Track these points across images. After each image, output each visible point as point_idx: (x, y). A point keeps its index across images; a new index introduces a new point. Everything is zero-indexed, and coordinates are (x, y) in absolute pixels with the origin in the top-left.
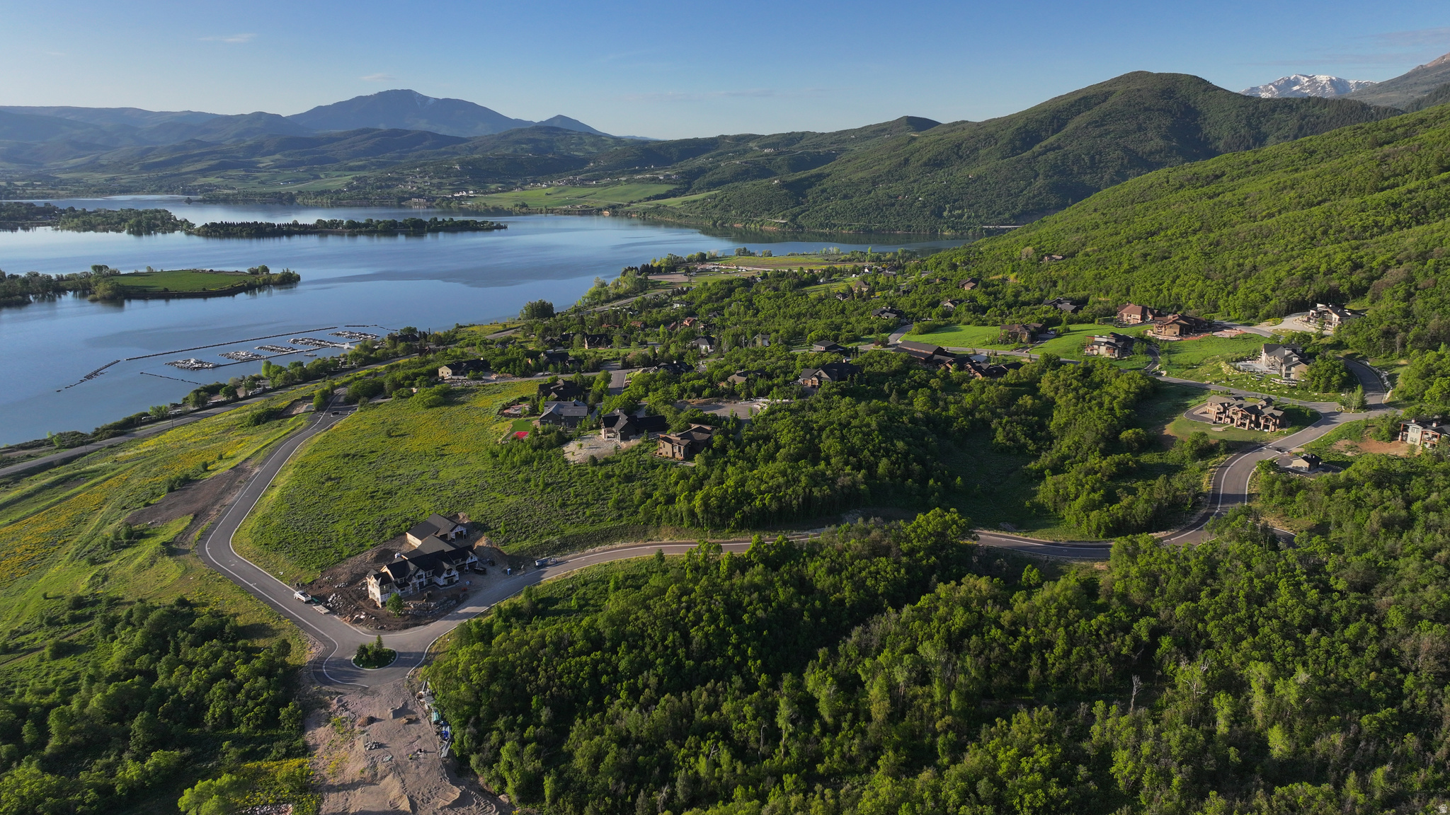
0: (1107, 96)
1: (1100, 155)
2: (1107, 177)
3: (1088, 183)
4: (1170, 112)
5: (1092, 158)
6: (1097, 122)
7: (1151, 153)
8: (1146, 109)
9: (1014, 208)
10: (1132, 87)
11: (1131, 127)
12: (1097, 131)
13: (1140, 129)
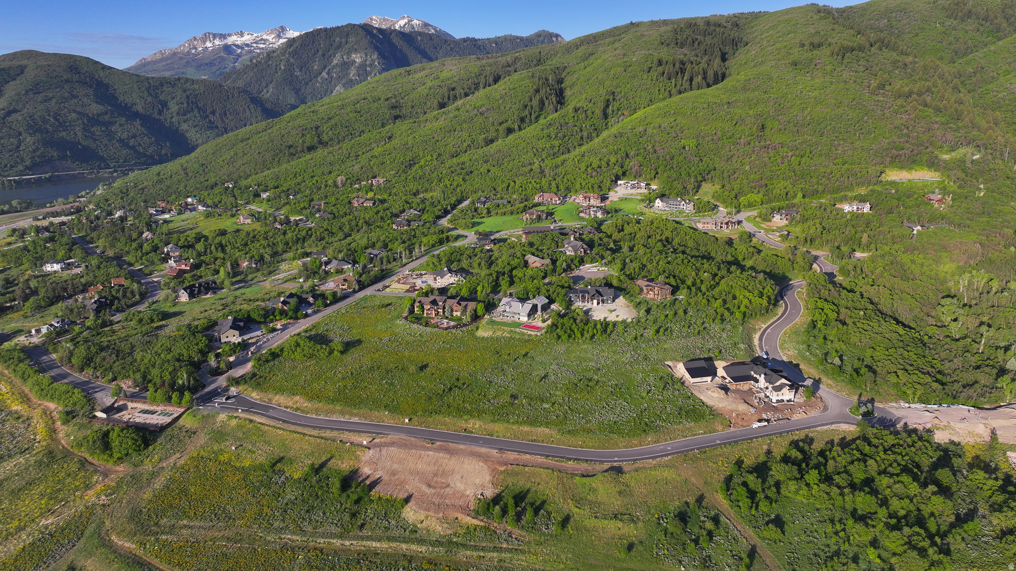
0: (22, 70)
1: (59, 115)
2: (79, 134)
3: (68, 138)
4: (87, 83)
5: (55, 118)
6: (32, 90)
7: (99, 115)
8: (67, 81)
9: (22, 160)
10: (39, 63)
11: (66, 95)
12: (40, 98)
13: (74, 97)
